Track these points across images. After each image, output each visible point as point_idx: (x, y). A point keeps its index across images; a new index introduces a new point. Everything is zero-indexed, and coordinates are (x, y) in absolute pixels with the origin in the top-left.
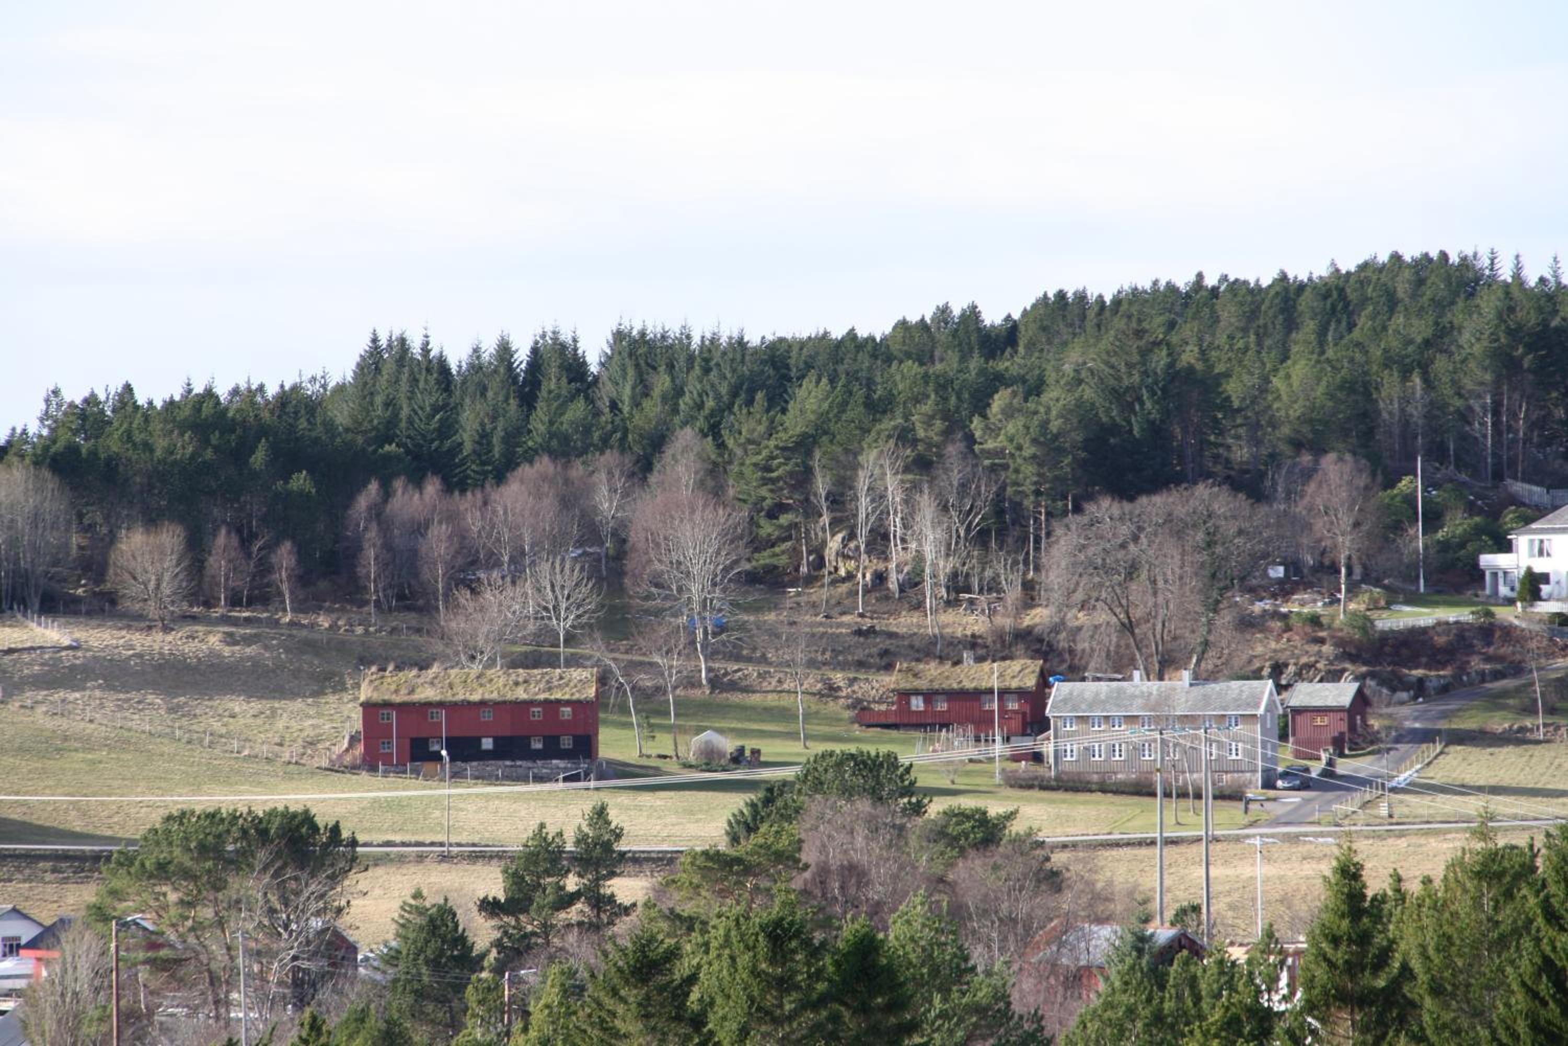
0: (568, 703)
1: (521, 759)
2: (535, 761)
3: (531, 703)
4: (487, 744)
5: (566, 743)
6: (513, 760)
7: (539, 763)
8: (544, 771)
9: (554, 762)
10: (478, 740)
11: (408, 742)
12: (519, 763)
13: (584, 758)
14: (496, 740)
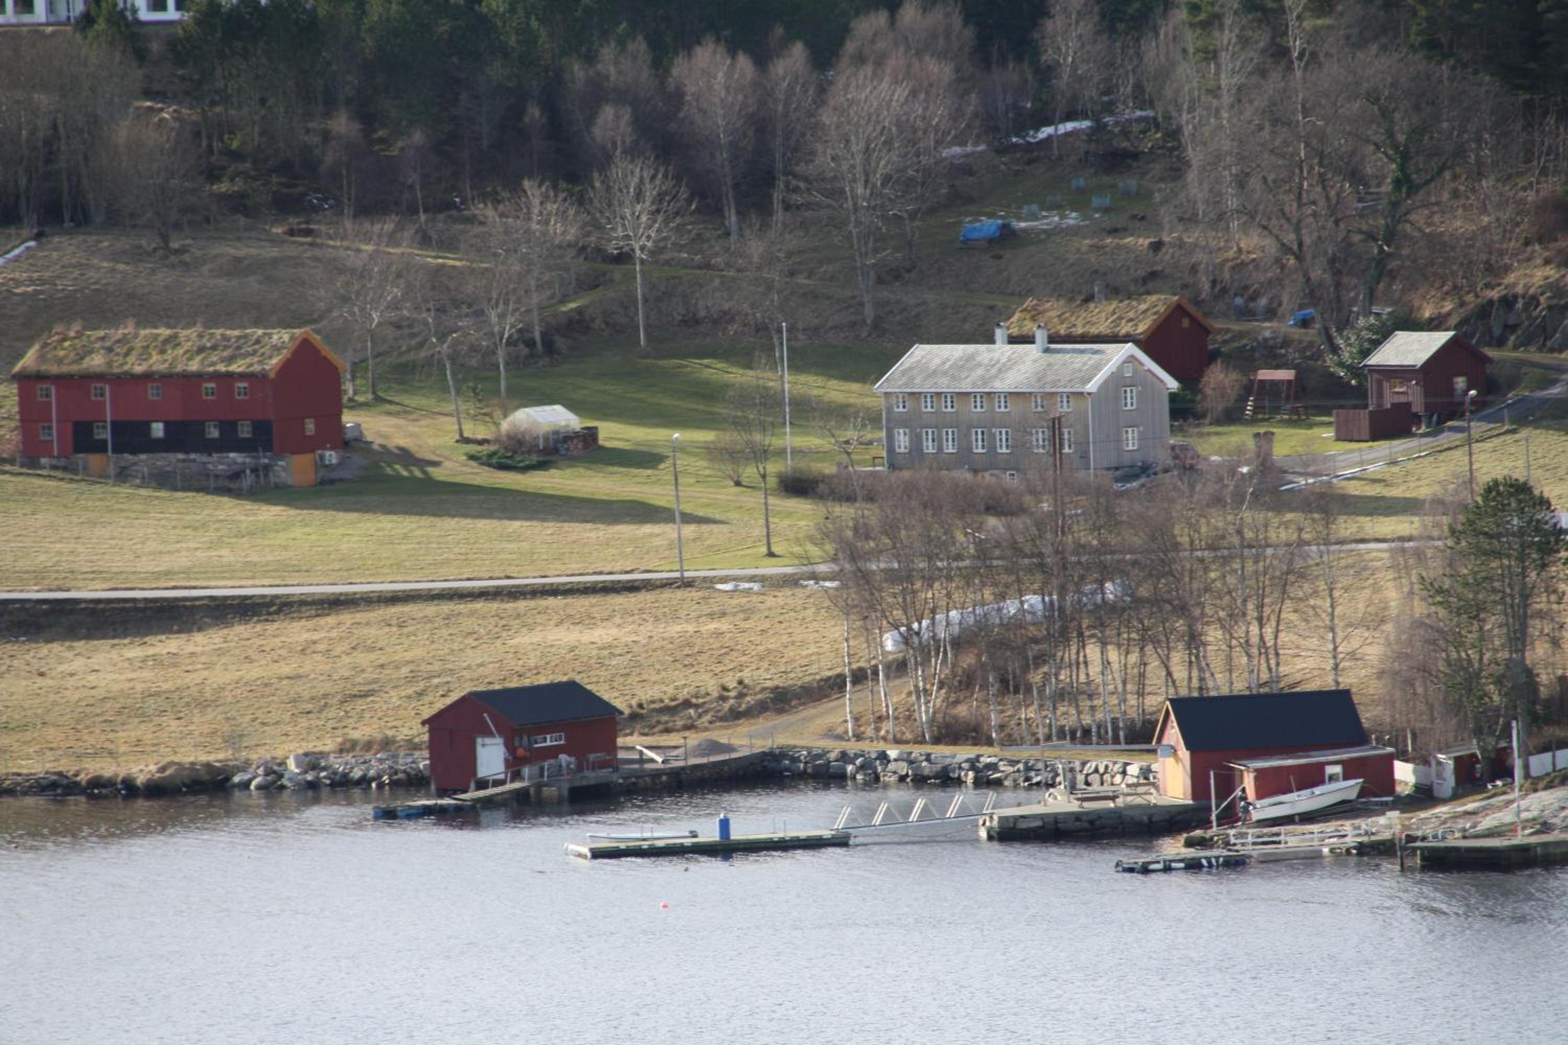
0: (242, 376)
1: (196, 451)
2: (210, 455)
3: (199, 377)
4: (158, 430)
5: (245, 431)
6: (187, 452)
7: (215, 455)
8: (221, 467)
9: (232, 455)
10: (147, 425)
11: (70, 426)
12: (193, 456)
13: (265, 450)
14: (167, 425)
